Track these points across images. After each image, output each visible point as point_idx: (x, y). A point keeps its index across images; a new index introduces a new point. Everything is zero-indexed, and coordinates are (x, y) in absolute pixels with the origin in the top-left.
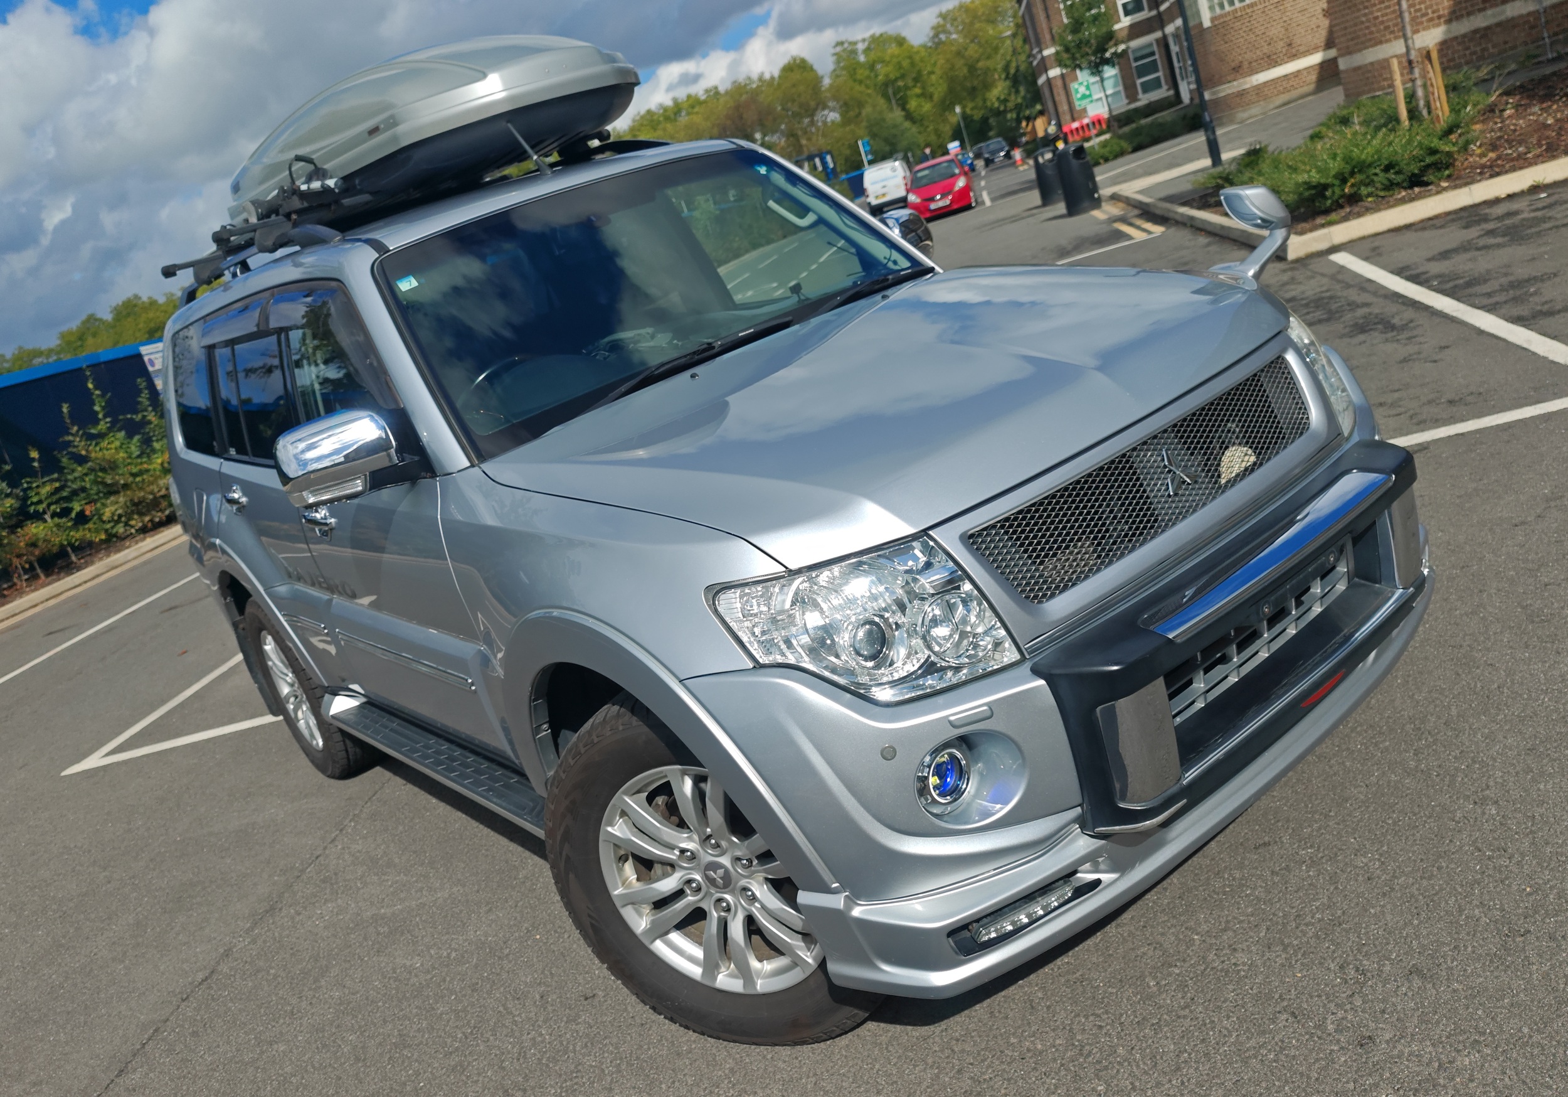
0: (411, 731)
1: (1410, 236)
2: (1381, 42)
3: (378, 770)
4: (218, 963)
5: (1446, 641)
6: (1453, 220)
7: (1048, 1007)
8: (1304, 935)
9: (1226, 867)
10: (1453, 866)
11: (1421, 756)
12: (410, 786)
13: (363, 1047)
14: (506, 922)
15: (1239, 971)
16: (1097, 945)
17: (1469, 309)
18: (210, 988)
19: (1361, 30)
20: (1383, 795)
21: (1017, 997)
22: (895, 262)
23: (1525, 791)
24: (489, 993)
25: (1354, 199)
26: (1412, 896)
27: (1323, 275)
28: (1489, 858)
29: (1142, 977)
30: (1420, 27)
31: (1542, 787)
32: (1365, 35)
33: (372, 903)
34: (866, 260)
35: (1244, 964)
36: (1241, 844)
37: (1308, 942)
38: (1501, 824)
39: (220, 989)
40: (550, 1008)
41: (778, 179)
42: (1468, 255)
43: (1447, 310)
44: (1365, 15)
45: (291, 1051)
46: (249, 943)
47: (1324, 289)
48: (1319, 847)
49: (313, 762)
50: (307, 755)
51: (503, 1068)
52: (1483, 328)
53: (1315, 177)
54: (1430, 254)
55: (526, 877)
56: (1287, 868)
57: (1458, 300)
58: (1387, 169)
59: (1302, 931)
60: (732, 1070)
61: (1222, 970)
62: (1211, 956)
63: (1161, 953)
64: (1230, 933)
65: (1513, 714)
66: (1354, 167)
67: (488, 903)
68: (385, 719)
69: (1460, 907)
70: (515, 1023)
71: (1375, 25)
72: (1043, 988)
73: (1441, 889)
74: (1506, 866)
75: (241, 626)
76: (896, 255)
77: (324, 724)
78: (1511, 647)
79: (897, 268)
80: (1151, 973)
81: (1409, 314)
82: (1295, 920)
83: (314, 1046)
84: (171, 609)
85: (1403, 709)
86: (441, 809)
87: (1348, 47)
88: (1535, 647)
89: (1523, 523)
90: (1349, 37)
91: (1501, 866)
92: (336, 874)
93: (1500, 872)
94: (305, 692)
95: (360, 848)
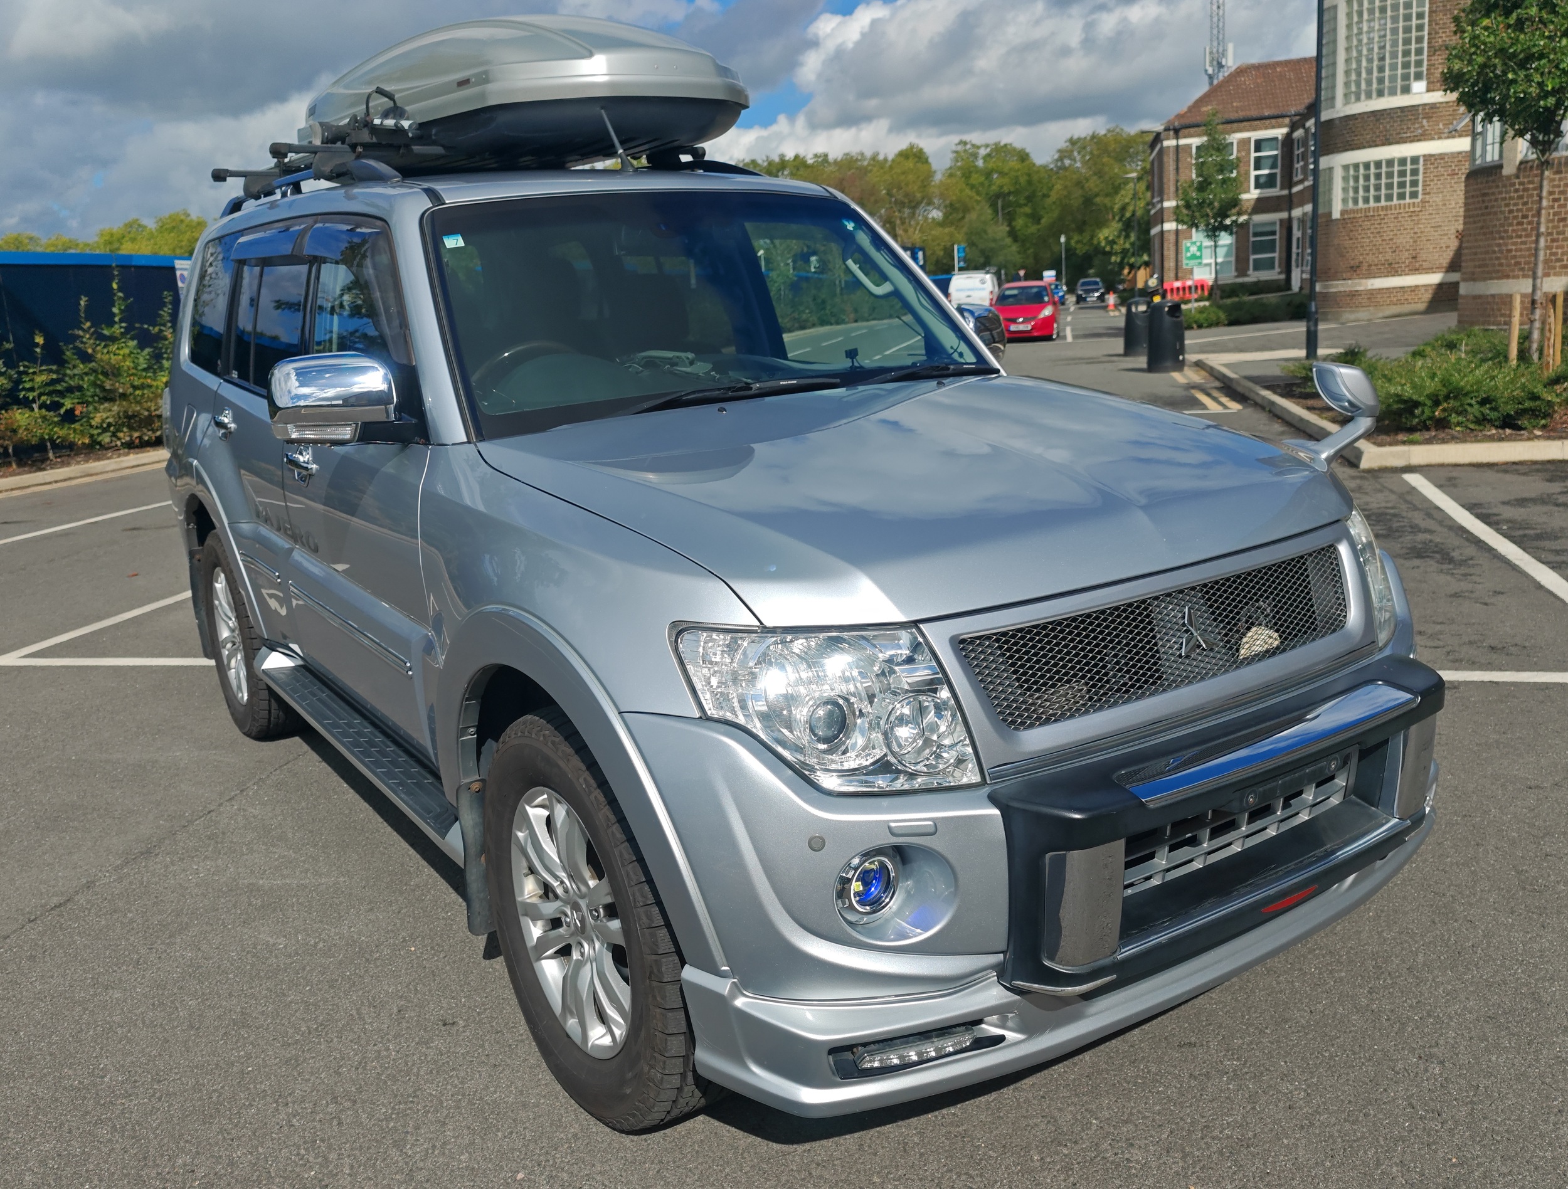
0: (338, 706)
1: (1490, 475)
2: (1508, 277)
3: (297, 739)
4: (77, 893)
5: (1429, 886)
6: (1538, 471)
7: (922, 1155)
8: (1208, 1148)
9: (1143, 1058)
10: (1381, 1116)
11: (1375, 996)
12: (324, 764)
13: (199, 1016)
14: (384, 926)
15: (1131, 1168)
16: (988, 1103)
17: (1533, 560)
18: (61, 915)
19: (1491, 259)
20: (1326, 1025)
21: (892, 1136)
22: (961, 355)
23: (1476, 1058)
24: (346, 993)
25: (1442, 424)
26: (1331, 1136)
27: (1392, 491)
28: (1421, 1118)
29: (1027, 1148)
30: (1552, 272)
31: (1494, 1059)
32: (1494, 265)
33: (252, 872)
34: (932, 345)
35: (1138, 1162)
36: (1166, 1038)
37: (1210, 1157)
38: (1442, 1086)
39: (70, 919)
40: (404, 1025)
41: (863, 239)
42: (1545, 509)
43: (1510, 557)
44: (1499, 245)
45: (125, 1001)
46: (115, 881)
47: (1389, 505)
48: (1246, 1062)
49: (232, 714)
50: (229, 707)
51: (339, 1074)
52: (1542, 583)
53: (1408, 392)
54: (1506, 499)
55: (418, 886)
56: (1207, 1075)
57: (1524, 550)
58: (1484, 402)
59: (1206, 1143)
60: (575, 1135)
61: (1112, 1163)
62: (1105, 1145)
63: (1053, 1129)
64: (1131, 1127)
65: (1481, 977)
66: (1450, 392)
67: (370, 903)
68: (316, 687)
69: (1378, 1160)
70: (364, 1030)
71: (1506, 258)
72: (921, 1134)
73: (1363, 1137)
74: (1437, 1131)
75: (197, 557)
76: (963, 348)
77: (253, 677)
78: (1495, 909)
79: (962, 360)
80: (1037, 1147)
81: (1471, 551)
82: (1202, 1130)
83: (151, 1001)
84: (134, 529)
85: (1367, 944)
86: (350, 795)
87: (1473, 273)
88: (1521, 914)
89: (1538, 787)
90: (1477, 263)
91: (1431, 1129)
92: (224, 833)
93: (1429, 1135)
94: (243, 642)
95: (256, 812)
